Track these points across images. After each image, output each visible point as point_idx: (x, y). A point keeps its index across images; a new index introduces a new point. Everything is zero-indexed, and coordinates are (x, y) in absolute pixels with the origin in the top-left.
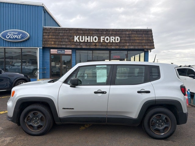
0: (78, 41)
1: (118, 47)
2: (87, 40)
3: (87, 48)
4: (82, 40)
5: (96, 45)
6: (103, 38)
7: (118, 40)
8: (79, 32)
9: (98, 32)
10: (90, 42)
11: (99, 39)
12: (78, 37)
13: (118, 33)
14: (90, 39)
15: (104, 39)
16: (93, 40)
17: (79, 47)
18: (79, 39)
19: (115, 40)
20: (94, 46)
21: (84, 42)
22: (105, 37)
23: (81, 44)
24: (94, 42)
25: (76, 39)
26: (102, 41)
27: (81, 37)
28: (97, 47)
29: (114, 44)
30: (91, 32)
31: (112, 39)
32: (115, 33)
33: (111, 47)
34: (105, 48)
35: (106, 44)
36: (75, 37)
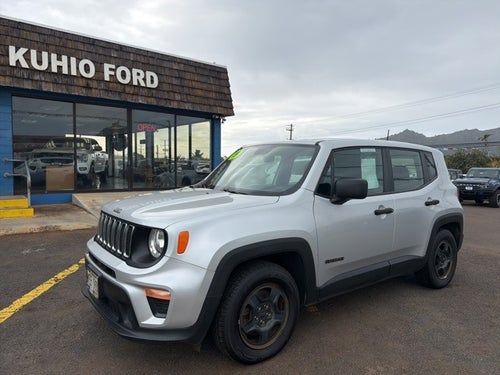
0: (24, 64)
1: (153, 102)
2: (60, 68)
3: (60, 91)
4: (40, 62)
5: (88, 87)
6: (111, 69)
7: (152, 82)
8: (24, 34)
9: (92, 49)
10: (69, 75)
11: (99, 71)
12: (23, 50)
13: (151, 61)
14: (69, 66)
15: (113, 73)
16: (78, 68)
17: (28, 85)
18: (27, 57)
19: (144, 79)
20: (84, 91)
21: (48, 71)
22: (117, 67)
23: (37, 77)
24: (82, 77)
25: (15, 56)
26: (107, 78)
27: (34, 53)
28: (94, 94)
29: (144, 92)
30: (70, 44)
31: (139, 77)
32: (143, 60)
33: (135, 97)
34: (117, 98)
35: (120, 89)
36: (12, 49)
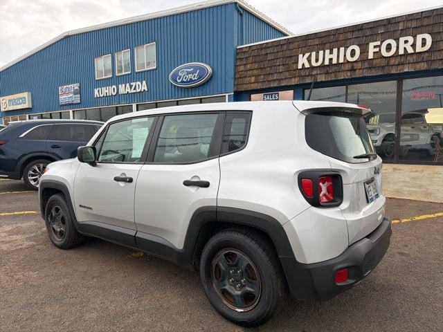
0: (307, 65)
1: (423, 66)
2: (331, 60)
3: (329, 79)
4: (317, 60)
5: (353, 70)
6: (375, 47)
7: (424, 44)
8: (310, 42)
9: (360, 34)
10: (338, 64)
11: (364, 51)
12: (307, 55)
13: (426, 22)
14: (338, 56)
15: (377, 50)
16: (345, 56)
17: (308, 80)
18: (309, 60)
19: (414, 46)
20: (349, 74)
21: (323, 66)
22: (382, 42)
23: (314, 72)
24: (348, 62)
25: (302, 61)
26: (371, 56)
27: (314, 54)
28: (358, 74)
29: (410, 59)
30: (341, 37)
31: (405, 44)
32: (414, 24)
33: (400, 67)
34: (380, 73)
35: (383, 62)
36: (301, 56)
